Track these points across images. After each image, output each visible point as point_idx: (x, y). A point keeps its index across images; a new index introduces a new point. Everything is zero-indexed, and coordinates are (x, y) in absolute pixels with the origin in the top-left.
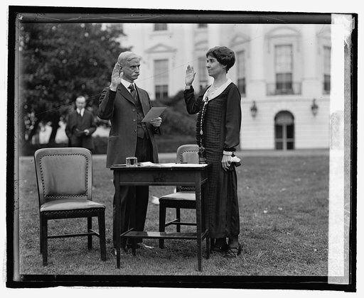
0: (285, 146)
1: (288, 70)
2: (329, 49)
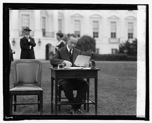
2: (44, 18)
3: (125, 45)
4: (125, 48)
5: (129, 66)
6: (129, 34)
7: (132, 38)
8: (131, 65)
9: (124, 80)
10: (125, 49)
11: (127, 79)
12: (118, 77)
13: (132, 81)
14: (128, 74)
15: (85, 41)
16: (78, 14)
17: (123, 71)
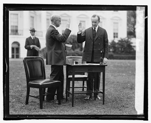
0: (15, 56)
1: (16, 25)
2: (32, 17)
3: (111, 44)
4: (111, 47)
5: (116, 64)
6: (114, 34)
7: (117, 37)
8: (118, 63)
9: (116, 76)
10: (111, 49)
11: (118, 76)
12: (110, 74)
13: (124, 77)
14: (118, 71)
15: (73, 40)
16: (65, 14)
17: (113, 68)
